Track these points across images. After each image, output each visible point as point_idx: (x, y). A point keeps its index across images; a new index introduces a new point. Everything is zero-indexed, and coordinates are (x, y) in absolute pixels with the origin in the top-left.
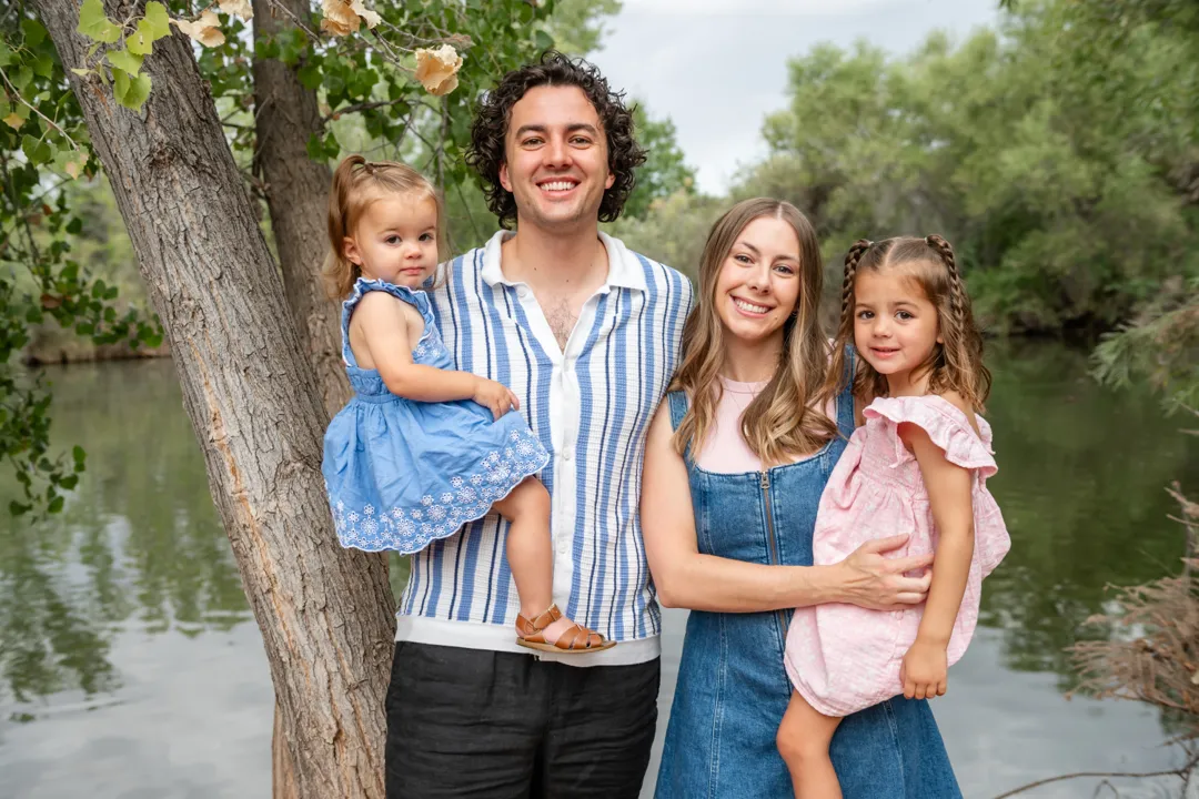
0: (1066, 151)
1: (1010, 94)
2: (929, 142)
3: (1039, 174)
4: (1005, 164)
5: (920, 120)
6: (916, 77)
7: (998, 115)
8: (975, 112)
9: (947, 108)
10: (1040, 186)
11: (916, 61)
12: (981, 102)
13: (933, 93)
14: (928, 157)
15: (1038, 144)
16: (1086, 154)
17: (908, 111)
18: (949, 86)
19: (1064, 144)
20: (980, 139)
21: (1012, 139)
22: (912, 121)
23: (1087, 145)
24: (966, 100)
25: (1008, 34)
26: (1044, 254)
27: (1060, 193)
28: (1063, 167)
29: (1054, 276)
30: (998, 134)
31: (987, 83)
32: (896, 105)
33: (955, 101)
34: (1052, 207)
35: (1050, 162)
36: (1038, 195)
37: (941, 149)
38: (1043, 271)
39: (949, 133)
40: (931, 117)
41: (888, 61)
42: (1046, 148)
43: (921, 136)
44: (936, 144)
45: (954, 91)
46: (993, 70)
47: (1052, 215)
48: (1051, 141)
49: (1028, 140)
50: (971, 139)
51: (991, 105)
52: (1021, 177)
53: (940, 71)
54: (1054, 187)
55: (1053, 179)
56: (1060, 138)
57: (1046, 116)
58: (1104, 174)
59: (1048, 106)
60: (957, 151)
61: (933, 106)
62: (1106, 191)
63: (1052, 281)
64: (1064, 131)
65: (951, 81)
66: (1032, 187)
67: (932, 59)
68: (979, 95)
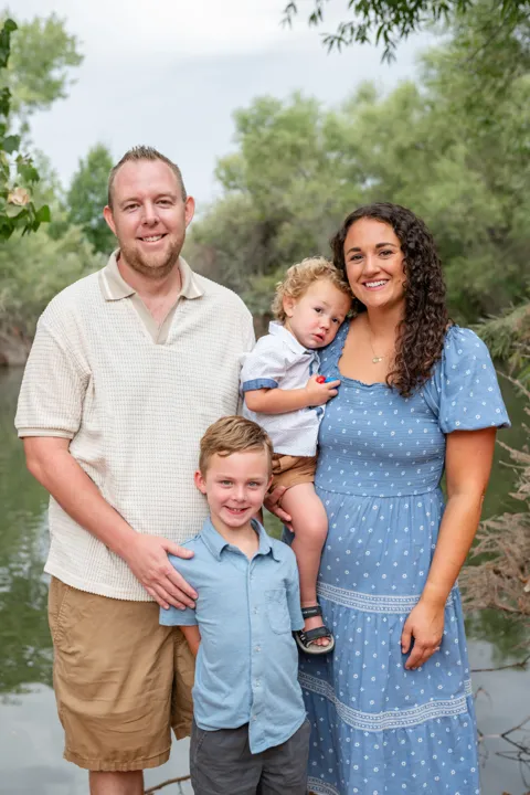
0: (481, 187)
1: (431, 138)
2: (363, 180)
3: (459, 207)
4: (428, 199)
5: (354, 161)
6: (350, 124)
7: (422, 156)
8: (402, 154)
9: (377, 150)
10: (460, 218)
11: (348, 109)
12: (406, 144)
13: (365, 137)
14: (363, 194)
15: (457, 182)
16: (498, 190)
17: (343, 152)
18: (379, 130)
19: (478, 181)
20: (408, 178)
21: (434, 178)
22: (348, 162)
23: (498, 183)
24: (393, 144)
25: (428, 85)
26: (465, 278)
27: (475, 223)
28: (478, 201)
29: (475, 296)
30: (422, 173)
31: (410, 128)
32: (333, 148)
33: (385, 143)
34: (470, 236)
35: (466, 196)
36: (458, 226)
37: (373, 186)
38: (465, 293)
39: (379, 171)
40: (364, 158)
41: (324, 109)
42: (463, 185)
43: (356, 175)
44: (370, 183)
45: (384, 135)
46: (416, 116)
47: (470, 244)
48: (467, 179)
49: (448, 178)
50: (399, 177)
51: (415, 147)
52: (444, 211)
53: (369, 118)
54: (471, 219)
55: (471, 211)
56: (475, 175)
57: (461, 158)
58: (512, 207)
59: (461, 149)
60: (388, 188)
61: (365, 147)
62: (514, 222)
63: (473, 301)
64: (478, 169)
65: (379, 128)
66: (454, 219)
67: (363, 107)
68: (403, 139)
